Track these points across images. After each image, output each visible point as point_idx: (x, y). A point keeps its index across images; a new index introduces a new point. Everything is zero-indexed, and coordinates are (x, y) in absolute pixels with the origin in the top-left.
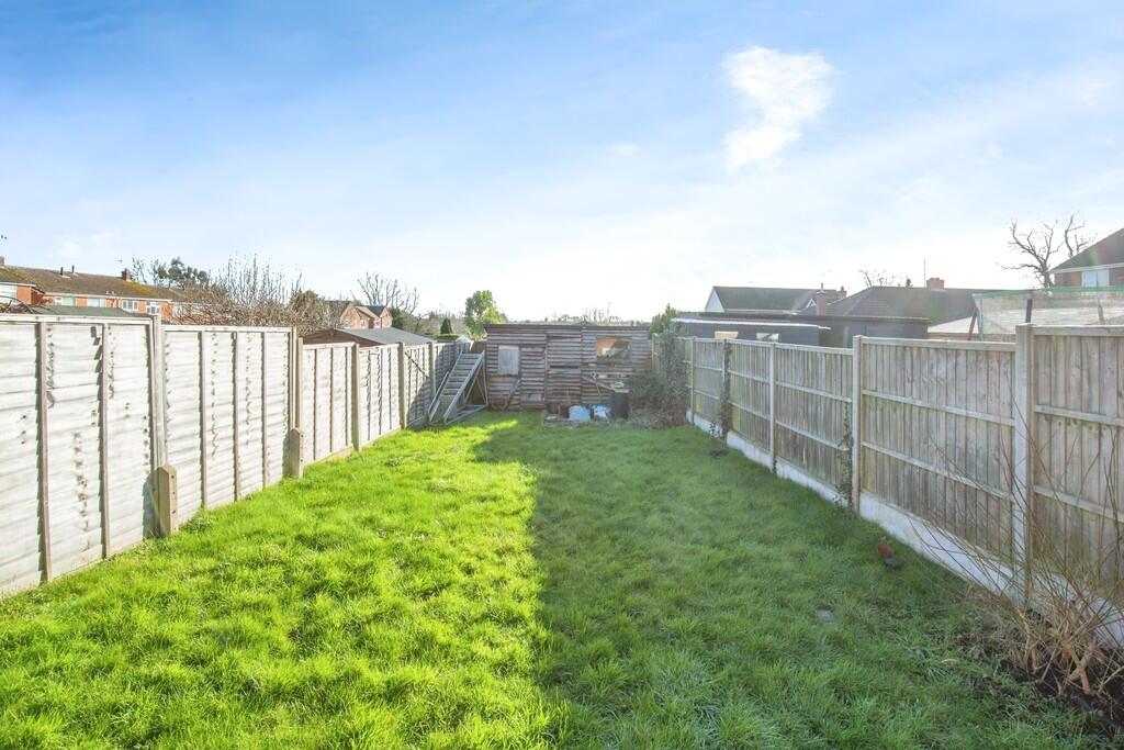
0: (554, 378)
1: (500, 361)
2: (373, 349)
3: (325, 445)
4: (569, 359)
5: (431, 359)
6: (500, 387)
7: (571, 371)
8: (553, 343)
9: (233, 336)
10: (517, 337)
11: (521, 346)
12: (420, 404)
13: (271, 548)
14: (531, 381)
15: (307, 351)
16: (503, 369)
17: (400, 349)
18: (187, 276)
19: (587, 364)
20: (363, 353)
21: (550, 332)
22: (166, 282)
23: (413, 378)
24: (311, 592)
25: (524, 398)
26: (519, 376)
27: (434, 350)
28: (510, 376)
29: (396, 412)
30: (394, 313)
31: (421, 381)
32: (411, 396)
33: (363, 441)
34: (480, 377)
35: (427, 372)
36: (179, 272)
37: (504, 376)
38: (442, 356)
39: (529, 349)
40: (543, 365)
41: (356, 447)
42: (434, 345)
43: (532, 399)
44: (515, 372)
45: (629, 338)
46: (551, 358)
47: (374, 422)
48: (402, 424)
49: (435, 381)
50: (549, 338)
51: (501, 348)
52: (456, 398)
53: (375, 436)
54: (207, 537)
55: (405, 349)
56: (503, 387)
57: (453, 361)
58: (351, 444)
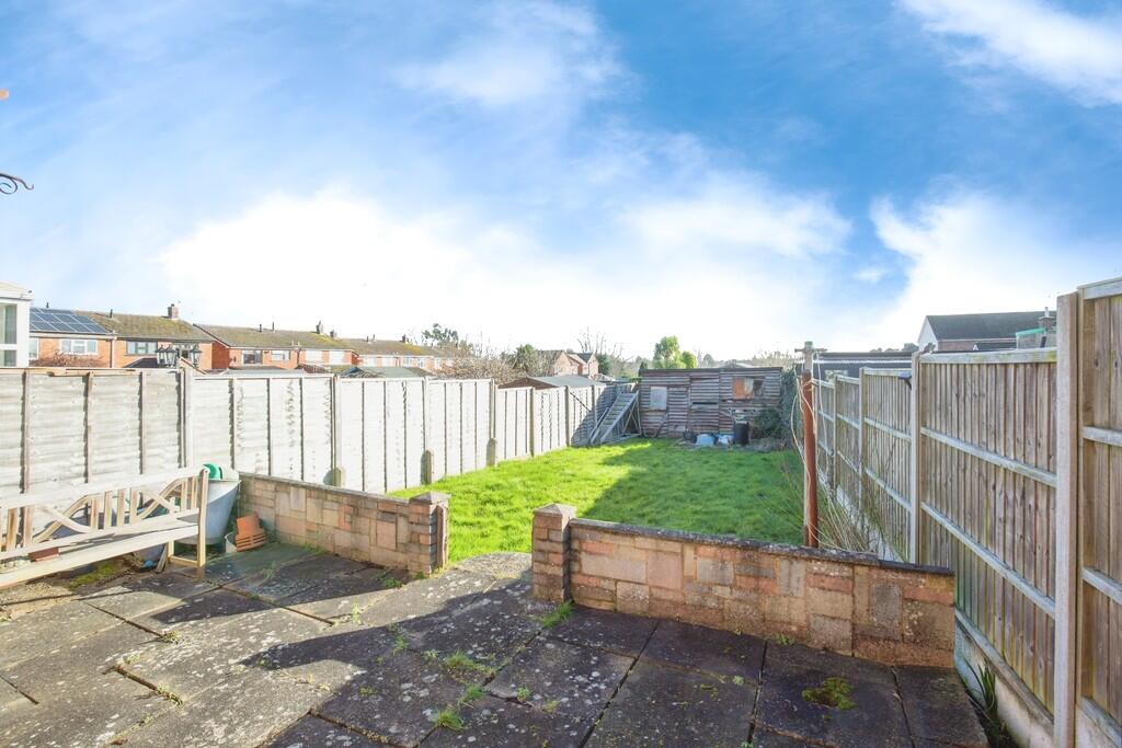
0: (697, 412)
1: (652, 399)
2: (546, 391)
3: (511, 450)
4: (709, 396)
5: (593, 398)
6: (652, 419)
7: (710, 407)
8: (696, 384)
9: (461, 385)
10: (666, 380)
11: (668, 387)
12: (584, 429)
13: (472, 488)
14: (676, 415)
15: (500, 393)
16: (654, 405)
17: (566, 390)
18: (444, 336)
19: (724, 401)
20: (538, 394)
21: (692, 374)
22: (430, 341)
23: (578, 411)
24: (485, 503)
25: (671, 429)
26: (667, 411)
27: (596, 391)
28: (660, 411)
29: (563, 435)
30: (601, 359)
31: (584, 414)
32: (575, 423)
33: (538, 452)
34: (635, 413)
35: (590, 408)
36: (439, 332)
37: (656, 411)
38: (604, 395)
39: (675, 389)
40: (687, 402)
41: (532, 454)
42: (596, 388)
43: (678, 429)
44: (664, 407)
45: (763, 377)
46: (693, 396)
47: (547, 440)
48: (568, 443)
49: (596, 414)
50: (692, 379)
51: (653, 388)
52: (611, 427)
53: (547, 449)
54: (447, 484)
55: (570, 390)
56: (655, 420)
57: (614, 400)
58: (529, 452)
